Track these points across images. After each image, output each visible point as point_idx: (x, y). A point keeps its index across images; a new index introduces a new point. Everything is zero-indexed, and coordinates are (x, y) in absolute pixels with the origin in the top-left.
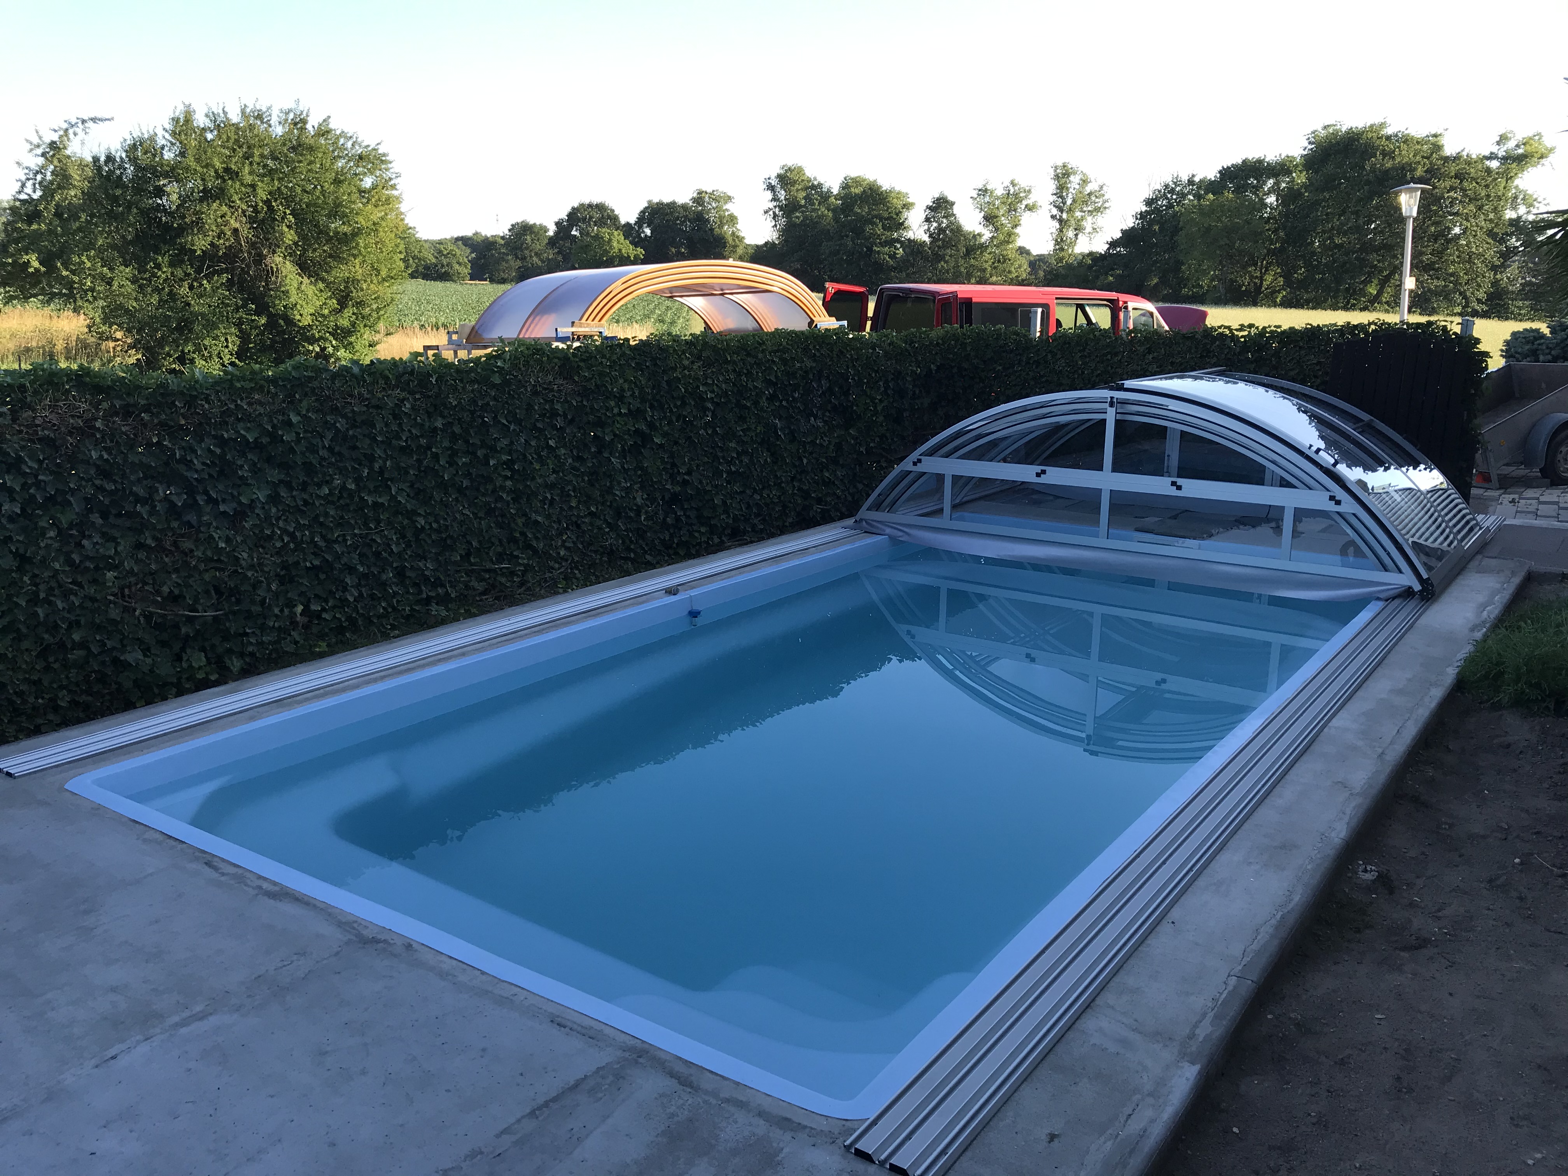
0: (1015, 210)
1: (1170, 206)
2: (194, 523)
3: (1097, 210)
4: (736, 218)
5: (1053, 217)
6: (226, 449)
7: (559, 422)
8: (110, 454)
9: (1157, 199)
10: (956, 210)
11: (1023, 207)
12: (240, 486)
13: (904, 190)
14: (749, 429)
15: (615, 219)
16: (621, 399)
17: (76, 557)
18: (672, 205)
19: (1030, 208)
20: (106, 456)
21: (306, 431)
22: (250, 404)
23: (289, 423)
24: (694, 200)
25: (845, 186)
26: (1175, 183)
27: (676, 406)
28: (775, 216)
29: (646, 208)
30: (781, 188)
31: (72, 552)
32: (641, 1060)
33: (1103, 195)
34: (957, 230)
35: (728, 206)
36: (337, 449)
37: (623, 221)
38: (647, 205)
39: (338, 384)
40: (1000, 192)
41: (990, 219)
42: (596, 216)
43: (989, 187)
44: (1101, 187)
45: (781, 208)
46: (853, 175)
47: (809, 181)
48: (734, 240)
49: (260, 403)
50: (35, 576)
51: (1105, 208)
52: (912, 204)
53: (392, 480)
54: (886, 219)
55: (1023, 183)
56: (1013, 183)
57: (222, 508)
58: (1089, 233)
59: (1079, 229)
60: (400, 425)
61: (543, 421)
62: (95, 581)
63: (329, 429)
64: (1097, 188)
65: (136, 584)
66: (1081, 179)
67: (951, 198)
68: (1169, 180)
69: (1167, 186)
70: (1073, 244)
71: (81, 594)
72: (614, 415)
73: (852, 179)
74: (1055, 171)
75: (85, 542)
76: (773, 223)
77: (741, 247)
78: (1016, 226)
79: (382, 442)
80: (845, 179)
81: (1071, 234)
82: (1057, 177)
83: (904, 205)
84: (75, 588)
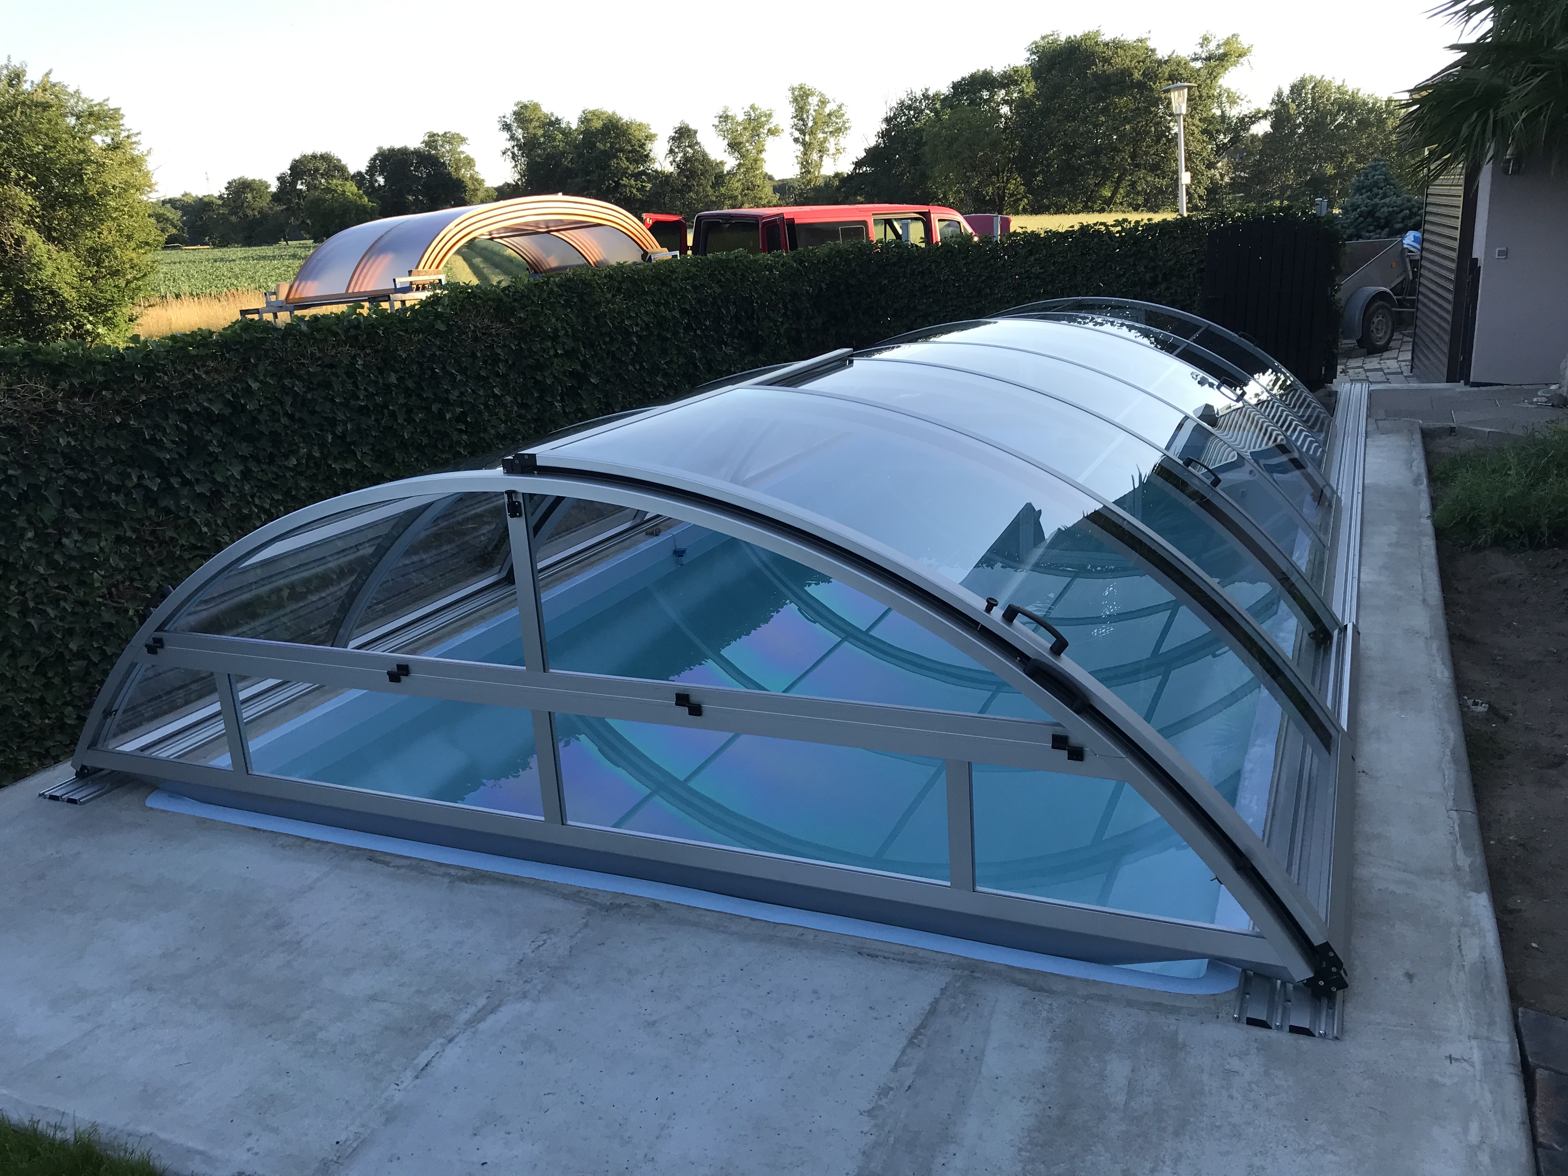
0: (758, 135)
1: (909, 121)
2: (173, 508)
3: (838, 131)
4: (472, 160)
5: (796, 140)
6: (191, 425)
7: (501, 369)
8: (76, 440)
9: (895, 117)
10: (700, 138)
11: (766, 131)
12: (210, 464)
13: (645, 122)
14: (671, 361)
15: (341, 169)
16: (555, 338)
17: (57, 557)
18: (404, 152)
19: (772, 132)
20: (73, 443)
21: (266, 398)
22: (207, 373)
23: (248, 390)
24: (427, 144)
25: (585, 120)
26: (911, 99)
27: (605, 343)
28: (514, 156)
29: (376, 156)
30: (518, 127)
31: (53, 553)
32: (977, 975)
33: (843, 115)
34: (704, 159)
35: (462, 148)
36: (297, 415)
37: (352, 170)
38: (376, 152)
39: (290, 344)
40: (741, 117)
41: (734, 146)
42: (323, 167)
43: (729, 114)
44: (840, 107)
45: (520, 148)
46: (592, 108)
47: (546, 116)
48: (473, 184)
49: (216, 370)
50: (20, 583)
51: (846, 128)
52: (655, 136)
53: (353, 443)
54: (630, 152)
55: (763, 106)
56: (753, 107)
57: (198, 489)
58: (833, 154)
59: (822, 151)
60: (355, 384)
61: (486, 368)
62: (81, 583)
63: (287, 394)
64: (836, 108)
65: (123, 582)
66: (820, 101)
67: (692, 127)
68: (904, 97)
69: (902, 103)
70: (819, 166)
71: (71, 598)
72: (551, 357)
73: (590, 112)
74: (793, 93)
75: (65, 541)
76: (513, 164)
77: (481, 190)
78: (761, 152)
79: (340, 404)
80: (584, 112)
81: (815, 156)
82: (795, 100)
83: (647, 137)
84: (62, 592)
